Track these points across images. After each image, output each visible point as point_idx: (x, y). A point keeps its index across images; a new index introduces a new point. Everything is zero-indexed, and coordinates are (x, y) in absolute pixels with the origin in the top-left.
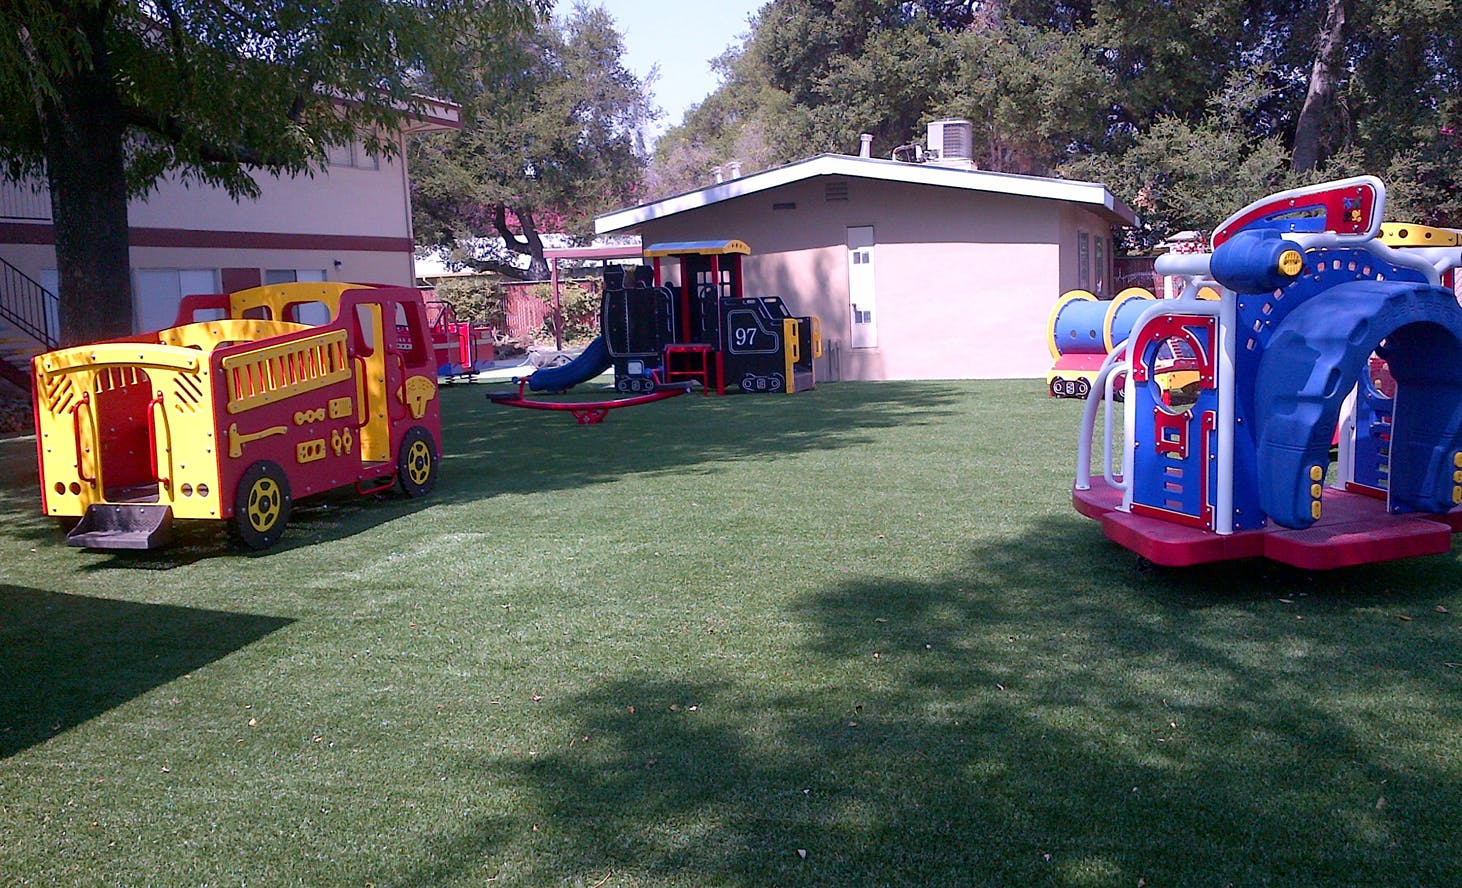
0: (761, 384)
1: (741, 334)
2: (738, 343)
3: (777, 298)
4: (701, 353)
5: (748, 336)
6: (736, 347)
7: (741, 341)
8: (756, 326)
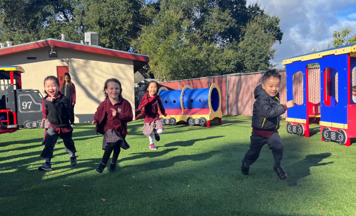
0: (35, 125)
1: (25, 104)
2: (23, 108)
3: (38, 90)
4: (6, 113)
5: (28, 105)
6: (22, 110)
7: (25, 107)
8: (32, 101)
